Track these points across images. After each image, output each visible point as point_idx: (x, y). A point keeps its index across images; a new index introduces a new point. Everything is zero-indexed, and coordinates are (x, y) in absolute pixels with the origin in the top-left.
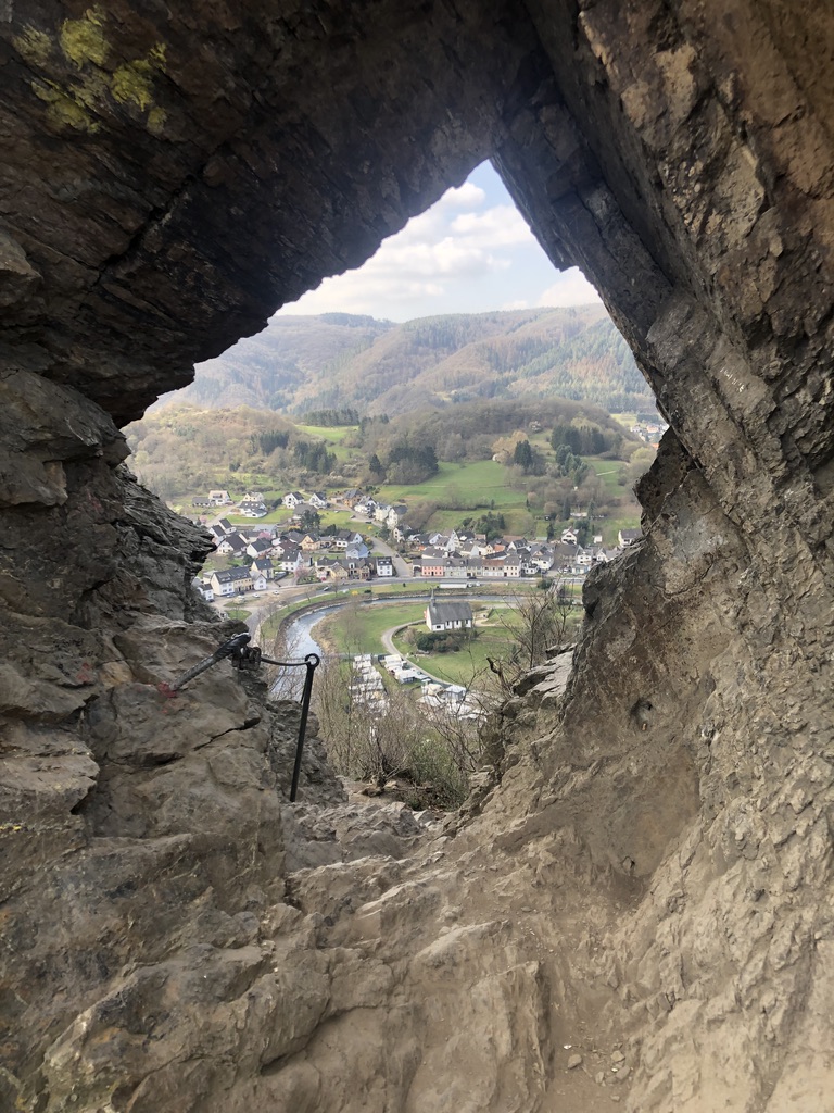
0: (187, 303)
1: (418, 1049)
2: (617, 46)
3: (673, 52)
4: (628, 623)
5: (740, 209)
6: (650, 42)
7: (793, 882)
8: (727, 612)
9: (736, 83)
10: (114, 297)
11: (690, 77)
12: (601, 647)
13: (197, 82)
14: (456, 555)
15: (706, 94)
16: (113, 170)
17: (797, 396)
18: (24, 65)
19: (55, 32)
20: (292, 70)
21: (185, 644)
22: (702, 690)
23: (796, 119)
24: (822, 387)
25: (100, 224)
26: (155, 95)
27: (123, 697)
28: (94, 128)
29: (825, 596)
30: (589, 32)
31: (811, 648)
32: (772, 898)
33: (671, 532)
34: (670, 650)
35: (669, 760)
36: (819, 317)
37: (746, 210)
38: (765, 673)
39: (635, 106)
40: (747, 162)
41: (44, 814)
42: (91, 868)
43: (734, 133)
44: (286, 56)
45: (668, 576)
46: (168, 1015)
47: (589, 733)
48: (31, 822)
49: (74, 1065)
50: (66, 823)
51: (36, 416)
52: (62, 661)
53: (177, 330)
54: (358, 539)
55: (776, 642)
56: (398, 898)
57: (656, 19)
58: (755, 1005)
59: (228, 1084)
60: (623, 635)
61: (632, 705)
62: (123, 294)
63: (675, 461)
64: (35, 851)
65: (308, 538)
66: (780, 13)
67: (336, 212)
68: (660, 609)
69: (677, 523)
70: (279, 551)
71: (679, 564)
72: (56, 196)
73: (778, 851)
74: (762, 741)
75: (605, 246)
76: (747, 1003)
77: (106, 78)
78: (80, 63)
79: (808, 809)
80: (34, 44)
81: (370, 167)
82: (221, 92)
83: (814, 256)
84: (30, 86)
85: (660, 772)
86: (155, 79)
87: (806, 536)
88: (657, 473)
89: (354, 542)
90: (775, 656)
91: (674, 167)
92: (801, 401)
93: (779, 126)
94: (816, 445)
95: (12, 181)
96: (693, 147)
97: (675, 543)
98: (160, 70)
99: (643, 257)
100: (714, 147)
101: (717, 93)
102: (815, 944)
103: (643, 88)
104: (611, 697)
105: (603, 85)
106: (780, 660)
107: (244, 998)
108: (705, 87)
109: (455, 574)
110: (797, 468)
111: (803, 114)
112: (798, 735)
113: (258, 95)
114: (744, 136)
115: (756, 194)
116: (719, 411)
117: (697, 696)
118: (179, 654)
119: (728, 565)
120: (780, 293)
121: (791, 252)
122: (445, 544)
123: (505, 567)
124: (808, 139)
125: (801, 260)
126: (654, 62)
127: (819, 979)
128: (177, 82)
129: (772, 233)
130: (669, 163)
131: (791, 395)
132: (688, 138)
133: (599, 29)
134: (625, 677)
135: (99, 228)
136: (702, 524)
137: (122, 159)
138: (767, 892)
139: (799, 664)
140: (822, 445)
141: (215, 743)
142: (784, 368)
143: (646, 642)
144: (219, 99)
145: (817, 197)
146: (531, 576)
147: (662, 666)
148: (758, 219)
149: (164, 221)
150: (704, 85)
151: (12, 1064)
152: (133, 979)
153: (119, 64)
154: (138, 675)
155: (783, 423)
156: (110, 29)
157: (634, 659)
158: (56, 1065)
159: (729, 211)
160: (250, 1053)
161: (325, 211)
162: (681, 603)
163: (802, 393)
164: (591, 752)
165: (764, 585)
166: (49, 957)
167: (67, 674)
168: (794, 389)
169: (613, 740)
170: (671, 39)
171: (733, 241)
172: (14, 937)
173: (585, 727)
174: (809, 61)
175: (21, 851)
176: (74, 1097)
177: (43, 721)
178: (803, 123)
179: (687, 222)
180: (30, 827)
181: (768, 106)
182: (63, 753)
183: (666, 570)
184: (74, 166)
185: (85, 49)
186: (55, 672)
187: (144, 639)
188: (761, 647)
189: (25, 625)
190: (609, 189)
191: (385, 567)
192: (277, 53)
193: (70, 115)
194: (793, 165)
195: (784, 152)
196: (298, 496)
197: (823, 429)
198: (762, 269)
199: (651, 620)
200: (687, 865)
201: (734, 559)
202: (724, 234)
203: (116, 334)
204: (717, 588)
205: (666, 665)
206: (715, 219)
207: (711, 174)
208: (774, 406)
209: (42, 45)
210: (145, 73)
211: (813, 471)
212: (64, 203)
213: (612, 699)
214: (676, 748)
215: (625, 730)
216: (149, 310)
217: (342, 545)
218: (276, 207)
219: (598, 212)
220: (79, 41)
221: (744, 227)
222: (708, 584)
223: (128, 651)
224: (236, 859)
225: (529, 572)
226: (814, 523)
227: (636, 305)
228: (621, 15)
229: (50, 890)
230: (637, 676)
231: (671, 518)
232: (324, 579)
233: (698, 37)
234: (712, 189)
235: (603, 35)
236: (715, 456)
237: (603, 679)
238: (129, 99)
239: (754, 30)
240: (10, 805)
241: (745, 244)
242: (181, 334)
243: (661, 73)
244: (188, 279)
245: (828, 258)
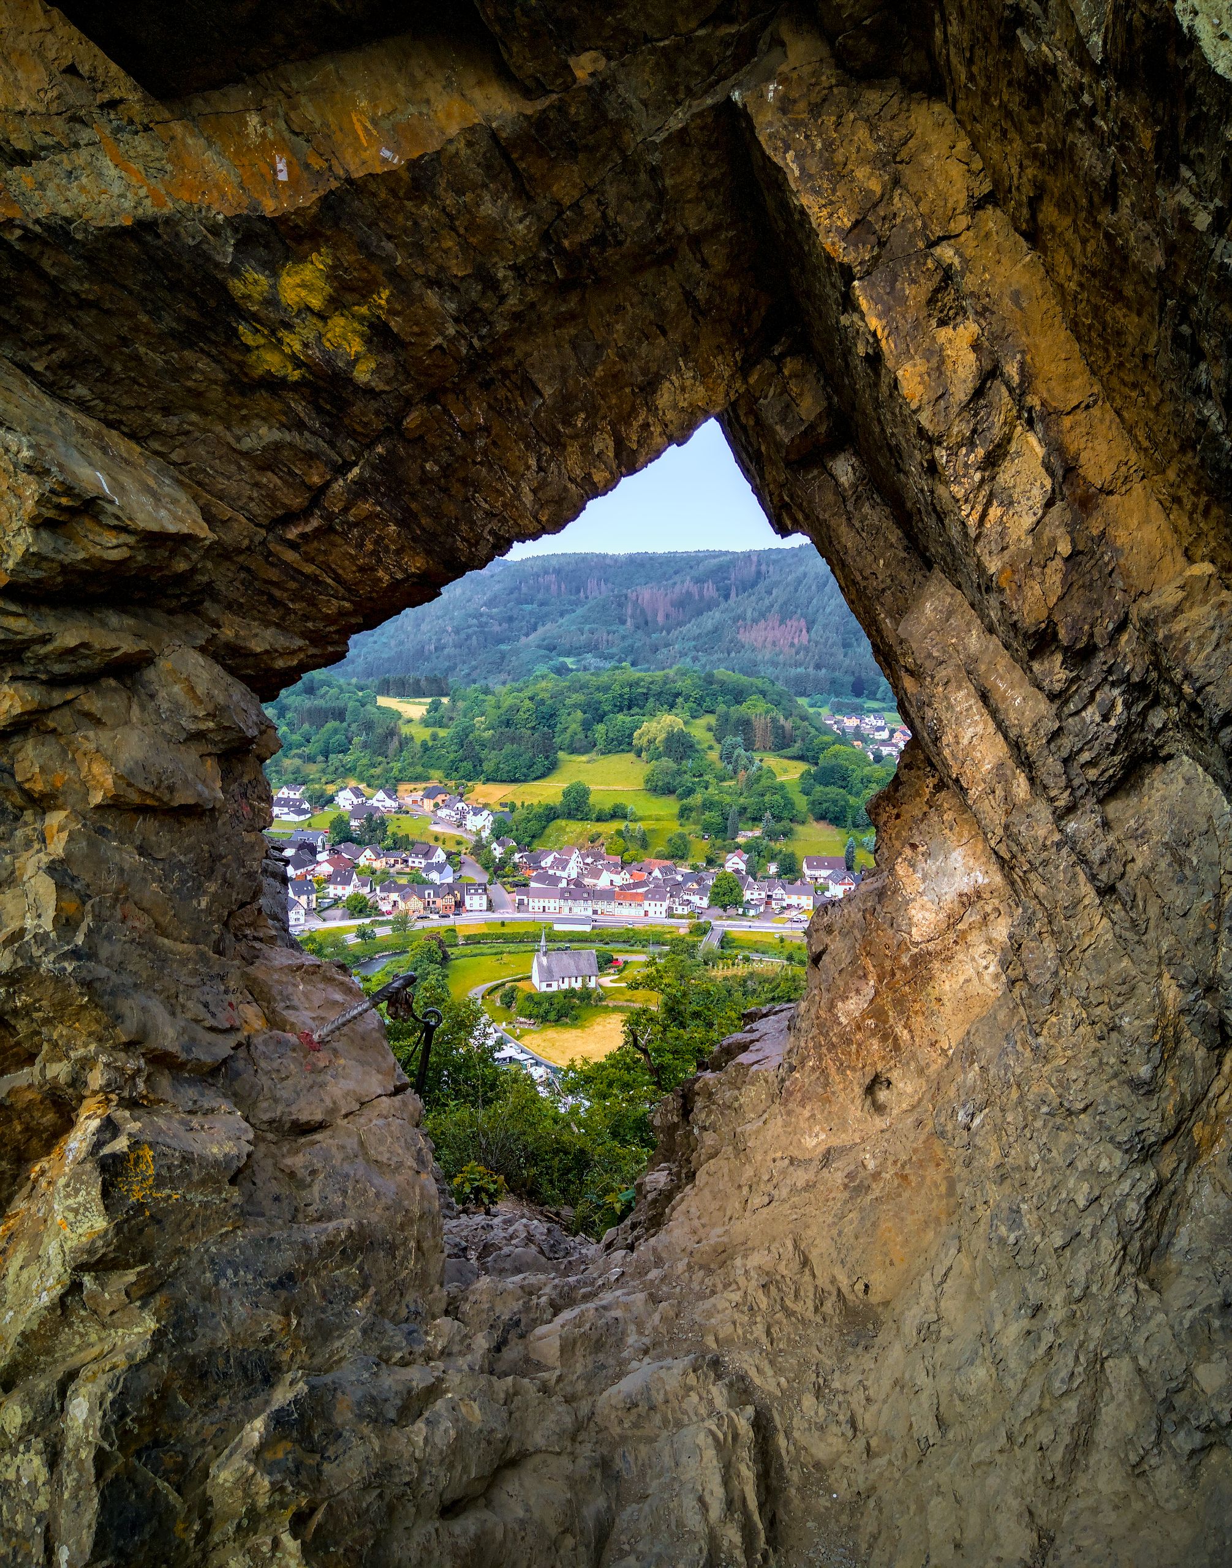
0: (362, 569)
1: (609, 1508)
2: (894, 319)
3: (954, 328)
4: (865, 976)
5: (1024, 501)
6: (930, 315)
7: (1077, 1292)
8: (986, 968)
9: (1022, 365)
10: (279, 559)
11: (972, 356)
12: (832, 1006)
13: (416, 329)
14: (578, 883)
15: (990, 374)
16: (306, 420)
17: (1083, 714)
18: (236, 309)
19: (275, 274)
20: (516, 316)
21: (322, 986)
22: (957, 1064)
23: (1088, 407)
24: (1113, 706)
25: (280, 478)
26: (368, 341)
27: (261, 1048)
28: (295, 375)
29: (1115, 950)
30: (864, 304)
31: (1098, 1011)
32: (1051, 1313)
33: (921, 865)
34: (916, 1013)
35: (915, 1151)
36: (1111, 627)
37: (1030, 503)
38: (1041, 1040)
39: (912, 385)
40: (1032, 449)
41: (203, 1182)
42: (250, 1252)
43: (1019, 417)
44: (512, 301)
45: (915, 920)
46: (340, 1435)
47: (813, 1116)
48: (189, 1191)
49: (245, 1482)
50: (223, 1196)
51: (201, 702)
52: (209, 998)
53: (344, 599)
54: (440, 856)
55: (1056, 1002)
56: (578, 1322)
57: (937, 291)
58: (1030, 1442)
59: (408, 1524)
60: (858, 991)
61: (868, 1081)
62: (290, 556)
63: (918, 777)
64: (193, 1227)
65: (368, 853)
66: (1076, 298)
67: (541, 469)
68: (905, 960)
69: (927, 855)
70: (326, 869)
71: (929, 905)
72: (237, 446)
73: (1058, 1257)
74: (1039, 1124)
75: (849, 519)
76: (1021, 1440)
77: (320, 324)
78: (296, 309)
79: (1093, 1206)
80: (250, 287)
81: (585, 420)
82: (439, 340)
83: (1106, 558)
84: (236, 330)
85: (903, 1166)
86: (371, 326)
87: (1093, 878)
88: (896, 790)
89: (434, 860)
90: (1054, 1019)
91: (953, 452)
92: (1088, 720)
93: (1068, 414)
94: (1104, 771)
95: (191, 428)
96: (974, 431)
97: (924, 879)
98: (379, 317)
99: (894, 535)
100: (997, 432)
101: (1002, 374)
102: (1102, 1365)
103: (921, 366)
104: (841, 1070)
105: (875, 359)
106: (1060, 1024)
107: (420, 1425)
108: (989, 368)
109: (575, 910)
110: (1082, 797)
111: (1095, 402)
112: (1082, 1116)
113: (476, 342)
114: (1030, 422)
115: (1043, 486)
116: (986, 723)
117: (951, 1070)
118: (318, 997)
119: (988, 909)
120: (1067, 598)
121: (1081, 553)
122: (564, 869)
123: (646, 903)
124: (1102, 429)
125: (1093, 562)
126: (934, 338)
127: (1107, 1405)
128: (395, 330)
129: (1060, 532)
130: (947, 449)
131: (1077, 713)
132: (968, 422)
133: (875, 300)
134: (859, 1045)
135: (279, 482)
136: (958, 858)
137: (319, 410)
138: (1045, 1306)
139: (1082, 1029)
140: (1111, 772)
141: (365, 1111)
142: (1072, 681)
143: (887, 998)
144: (436, 347)
145: (1111, 493)
146: (681, 917)
147: (905, 1032)
148: (1044, 515)
149: (350, 476)
150: (987, 365)
151: (174, 1477)
152: (302, 1387)
153: (336, 309)
154: (274, 1021)
155: (1067, 743)
156: (332, 275)
157: (871, 1022)
158: (225, 1481)
159: (1011, 503)
160: (430, 1488)
161: (528, 468)
162: (929, 954)
163: (1090, 710)
164: (815, 1141)
165: (1040, 934)
166: (211, 1354)
167: (214, 1015)
168: (1080, 706)
169: (844, 1126)
170: (951, 313)
171: (1015, 537)
172: (175, 1327)
173: (808, 1108)
174: (1106, 350)
175: (179, 1225)
176: (245, 1522)
177: (189, 1072)
178: (1095, 412)
179: (963, 513)
180: (188, 1197)
181: (1058, 391)
182: (213, 1110)
183: (913, 912)
184: (263, 414)
185: (303, 293)
186: (202, 1013)
187: (276, 977)
188: (1037, 1007)
189: (171, 952)
190: (856, 454)
191: (476, 898)
192: (502, 299)
193: (272, 362)
194: (1084, 456)
195: (1074, 442)
196: (357, 792)
197: (1113, 753)
198: (1047, 570)
199: (893, 975)
200: (943, 1282)
201: (996, 901)
202: (1005, 528)
203: (276, 603)
204: (974, 937)
205: (910, 1031)
206: (995, 512)
207: (993, 461)
208: (1057, 725)
209: (259, 288)
210: (361, 319)
211: (1101, 802)
212: (245, 455)
213: (843, 1073)
214: (923, 1137)
215: (859, 1114)
216: (316, 576)
217: (416, 865)
218: (475, 463)
219: (843, 480)
220: (299, 286)
221: (1028, 521)
222: (964, 932)
223: (257, 992)
224: (394, 1257)
225: (680, 912)
226: (1103, 862)
227: (883, 590)
228: (898, 285)
229: (208, 1275)
230: (875, 1044)
231: (921, 849)
232: (389, 913)
233: (981, 313)
234: (993, 478)
235: (879, 307)
236: (979, 776)
237: (832, 1047)
238: (339, 346)
239: (1044, 309)
240: (169, 1168)
241: (1030, 542)
242: (347, 605)
243: (942, 350)
244: (367, 542)
245: (1122, 561)
